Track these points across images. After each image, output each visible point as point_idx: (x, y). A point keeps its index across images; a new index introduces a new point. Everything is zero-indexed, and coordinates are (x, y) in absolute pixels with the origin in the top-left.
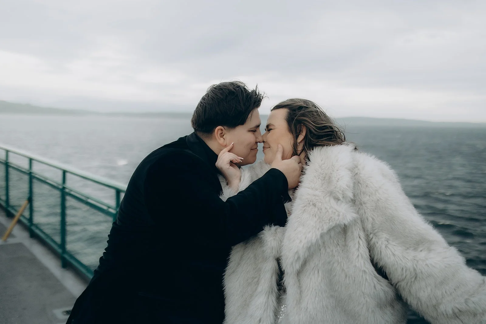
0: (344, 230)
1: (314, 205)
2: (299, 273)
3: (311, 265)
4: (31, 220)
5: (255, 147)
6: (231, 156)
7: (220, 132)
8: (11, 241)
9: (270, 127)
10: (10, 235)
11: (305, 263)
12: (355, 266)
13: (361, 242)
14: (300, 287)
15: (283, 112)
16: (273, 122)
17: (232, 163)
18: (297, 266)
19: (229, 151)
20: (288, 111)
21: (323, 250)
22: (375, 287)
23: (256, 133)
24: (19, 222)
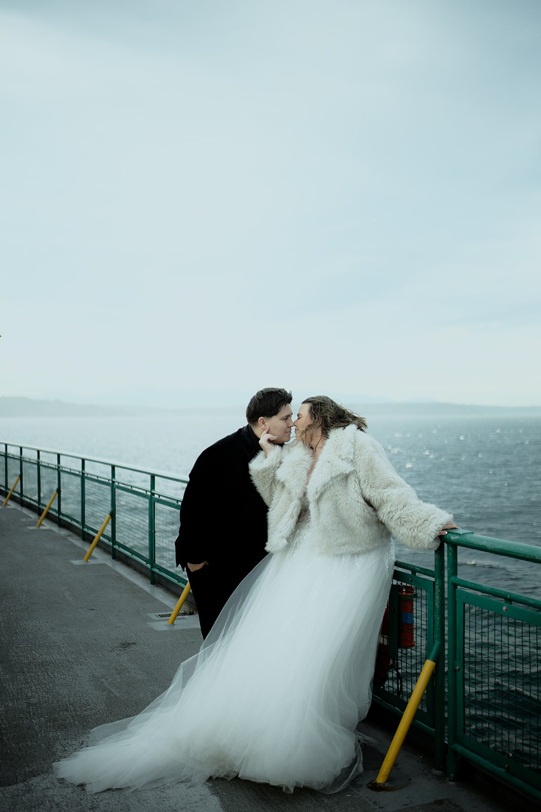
0: (346, 477)
1: (329, 462)
2: (318, 501)
3: (325, 497)
4: (113, 538)
5: (288, 430)
6: (269, 436)
7: (262, 421)
8: (91, 562)
9: (300, 416)
10: (90, 557)
11: (322, 495)
12: (352, 498)
13: (356, 484)
14: (319, 510)
15: (307, 406)
16: (301, 413)
17: (269, 441)
18: (317, 497)
19: (267, 433)
20: (312, 405)
21: (332, 487)
22: (364, 510)
23: (288, 420)
24: (100, 545)
